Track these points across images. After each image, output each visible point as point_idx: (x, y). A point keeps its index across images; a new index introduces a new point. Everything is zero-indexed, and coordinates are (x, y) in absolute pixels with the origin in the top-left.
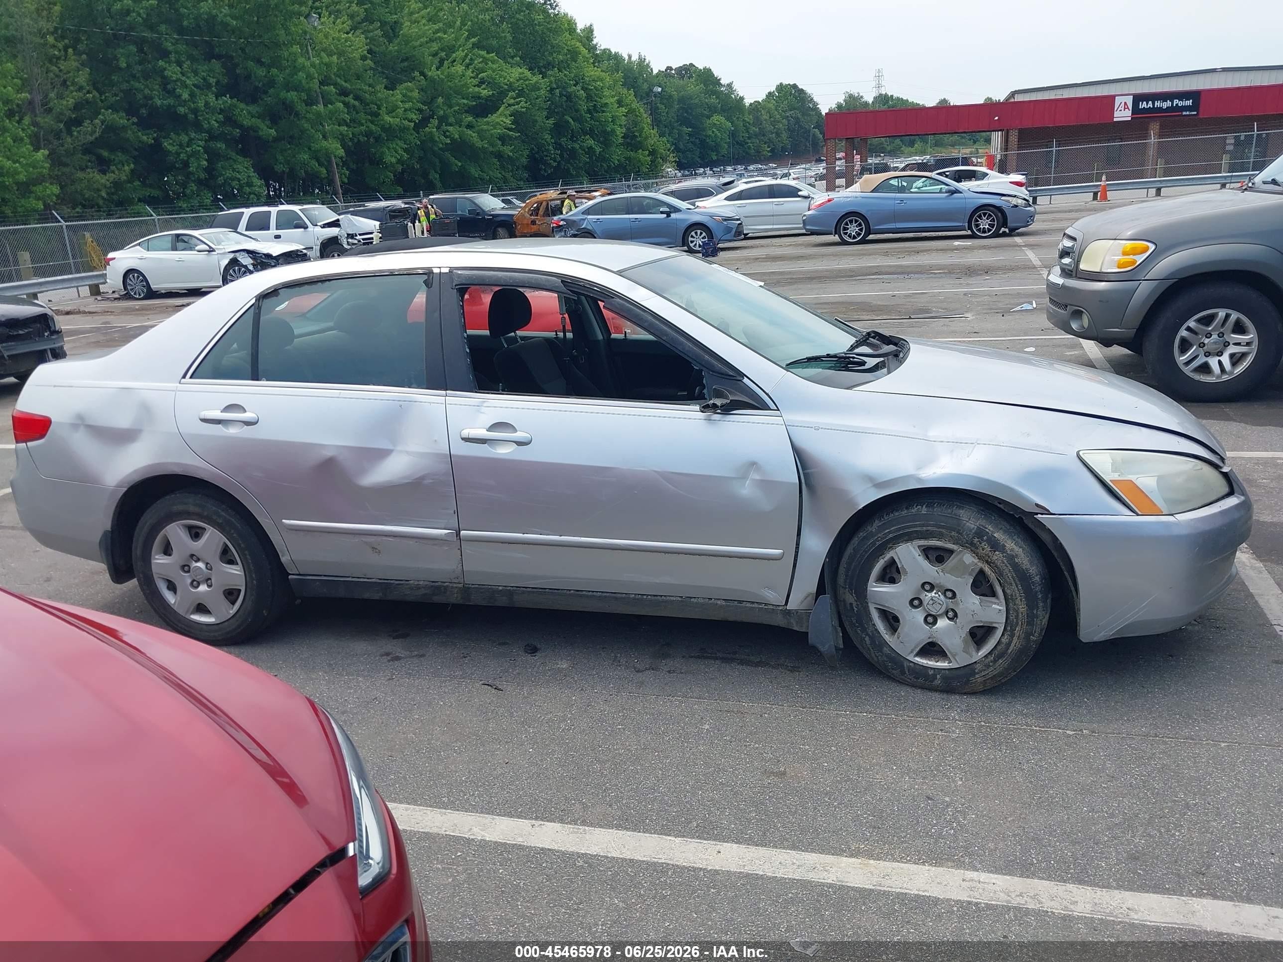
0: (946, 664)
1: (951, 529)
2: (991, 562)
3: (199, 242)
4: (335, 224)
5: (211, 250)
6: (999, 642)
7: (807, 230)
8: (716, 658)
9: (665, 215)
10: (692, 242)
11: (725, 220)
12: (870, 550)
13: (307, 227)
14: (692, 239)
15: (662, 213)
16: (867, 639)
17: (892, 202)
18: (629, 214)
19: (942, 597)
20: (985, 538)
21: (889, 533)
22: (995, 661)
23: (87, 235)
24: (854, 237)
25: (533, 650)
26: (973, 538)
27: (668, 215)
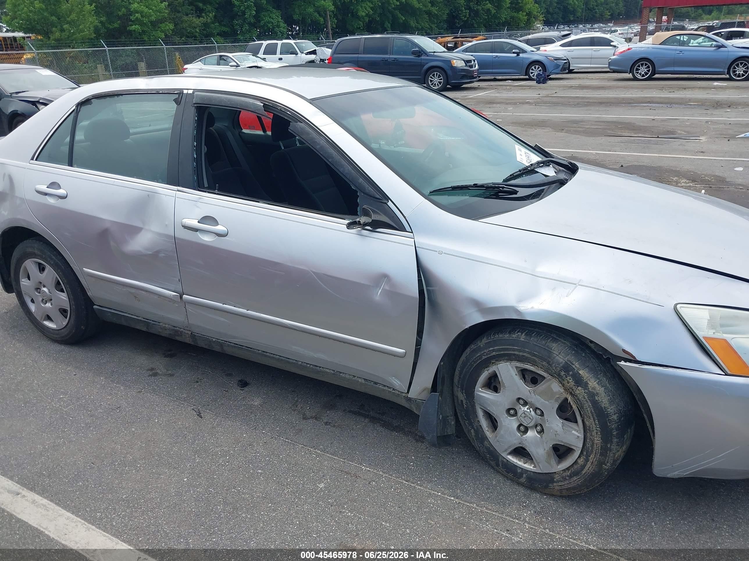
0: (532, 468)
1: (543, 359)
2: (574, 395)
3: (232, 61)
4: (314, 52)
5: (238, 66)
6: (576, 462)
7: (610, 69)
8: (366, 416)
9: (516, 55)
10: (532, 73)
11: (556, 60)
12: (477, 361)
13: (298, 54)
14: (532, 71)
15: (514, 53)
16: (472, 431)
17: (674, 52)
18: (492, 53)
19: (533, 413)
20: (571, 373)
21: (493, 351)
22: (571, 476)
23: (177, 54)
24: (643, 76)
25: (244, 384)
26: (561, 370)
27: (518, 55)
